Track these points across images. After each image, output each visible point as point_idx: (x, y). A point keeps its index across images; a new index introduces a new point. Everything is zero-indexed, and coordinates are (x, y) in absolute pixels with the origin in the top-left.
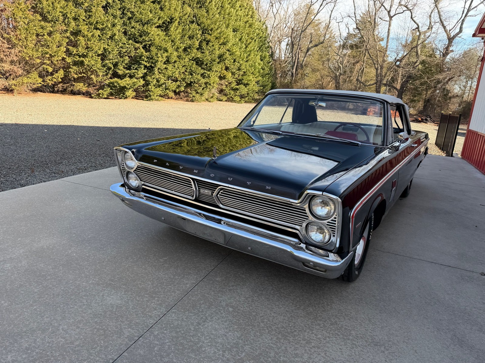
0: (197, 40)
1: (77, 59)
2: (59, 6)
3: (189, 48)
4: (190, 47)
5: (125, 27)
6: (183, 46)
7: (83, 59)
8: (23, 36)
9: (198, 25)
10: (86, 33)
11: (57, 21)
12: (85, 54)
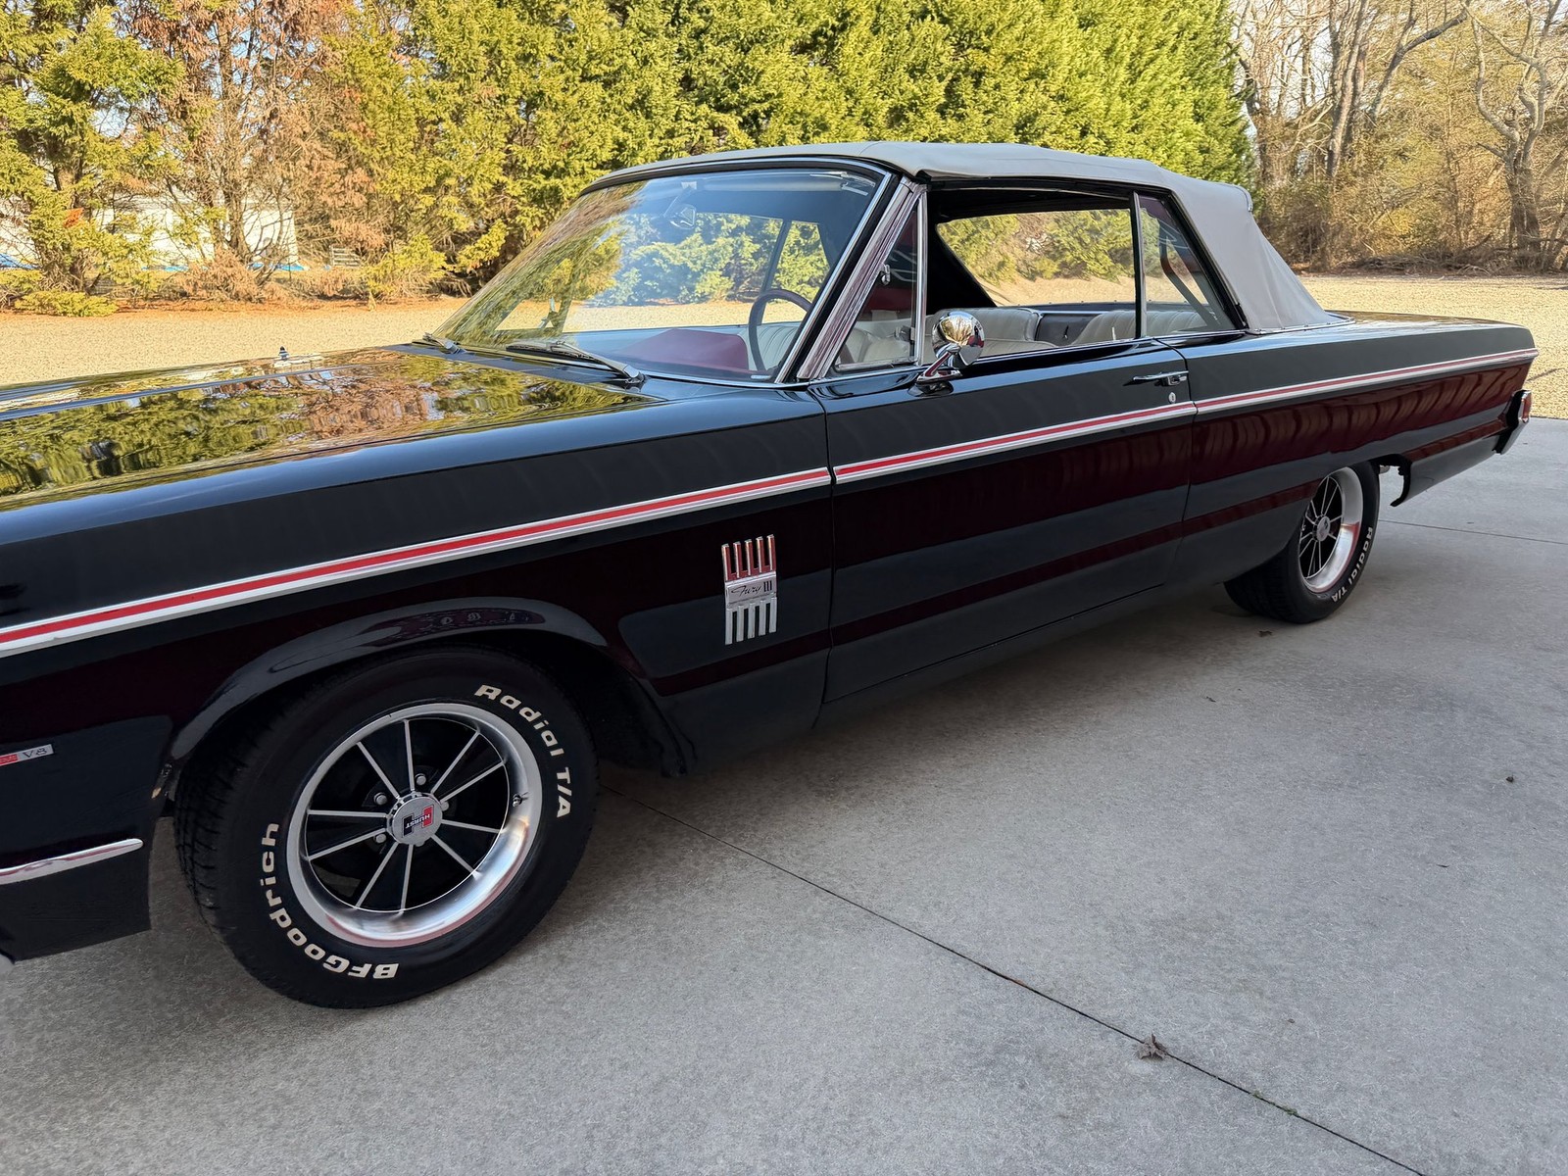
0: (941, 78)
1: (541, 182)
2: (477, 27)
3: (912, 107)
4: (916, 105)
5: (685, 64)
6: (884, 106)
7: (558, 181)
8: (382, 131)
9: (944, 21)
10: (559, 96)
11: (471, 71)
12: (561, 164)
